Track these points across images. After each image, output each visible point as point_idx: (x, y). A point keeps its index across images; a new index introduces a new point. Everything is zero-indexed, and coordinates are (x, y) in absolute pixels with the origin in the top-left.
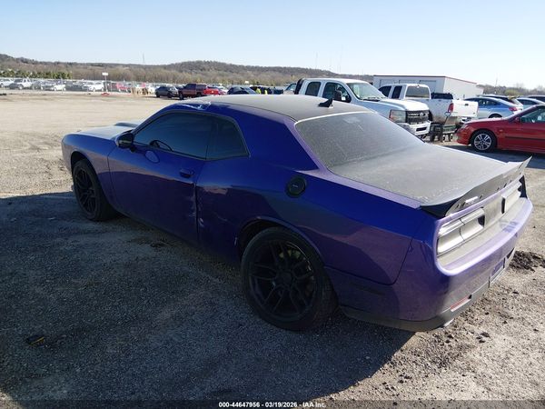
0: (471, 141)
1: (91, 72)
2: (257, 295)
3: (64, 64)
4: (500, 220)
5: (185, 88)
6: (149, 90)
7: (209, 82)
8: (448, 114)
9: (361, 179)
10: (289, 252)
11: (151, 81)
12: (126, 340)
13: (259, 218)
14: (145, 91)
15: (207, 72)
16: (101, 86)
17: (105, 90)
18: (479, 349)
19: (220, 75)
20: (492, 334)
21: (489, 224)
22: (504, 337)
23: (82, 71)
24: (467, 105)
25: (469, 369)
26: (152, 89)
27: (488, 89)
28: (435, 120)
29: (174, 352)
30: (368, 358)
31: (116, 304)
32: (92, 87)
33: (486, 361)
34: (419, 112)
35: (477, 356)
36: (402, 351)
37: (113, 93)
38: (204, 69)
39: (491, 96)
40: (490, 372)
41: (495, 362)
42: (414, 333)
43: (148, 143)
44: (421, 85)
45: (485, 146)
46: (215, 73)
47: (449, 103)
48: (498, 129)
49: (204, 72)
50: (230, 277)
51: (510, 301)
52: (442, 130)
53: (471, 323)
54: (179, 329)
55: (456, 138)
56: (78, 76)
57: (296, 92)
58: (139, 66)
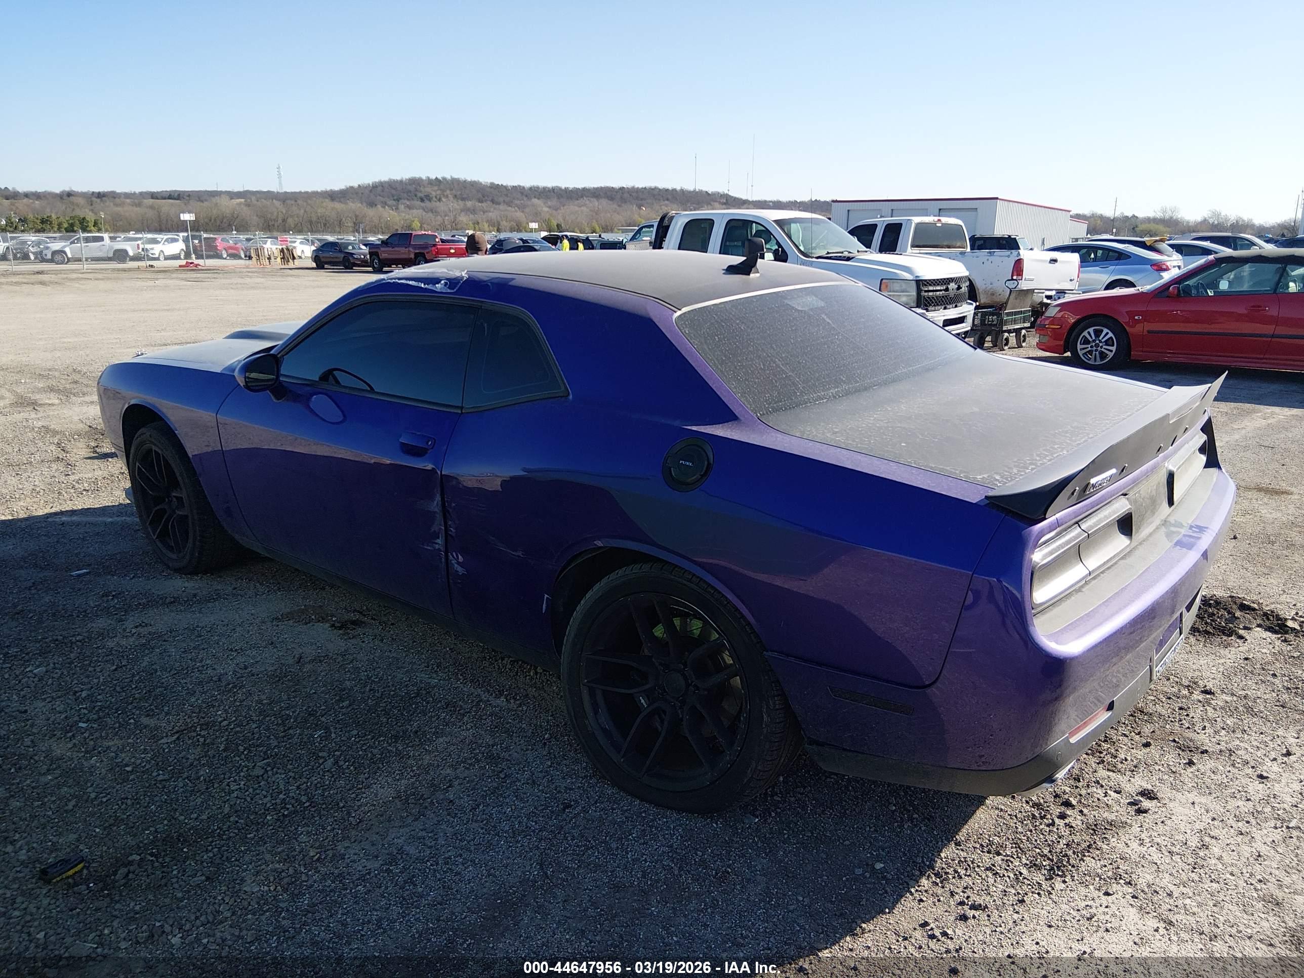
0: (1069, 344)
1: (150, 214)
2: (604, 731)
3: (83, 195)
4: (1165, 523)
5: (384, 243)
6: (297, 253)
7: (443, 228)
8: (1011, 285)
9: (841, 439)
10: (677, 622)
11: (300, 231)
12: (288, 859)
13: (599, 543)
14: (287, 255)
15: (435, 204)
16: (178, 247)
17: (188, 255)
18: (1136, 829)
19: (466, 210)
20: (1164, 792)
21: (1142, 532)
22: (1192, 797)
23: (129, 211)
24: (1054, 261)
25: (1117, 877)
26: (304, 249)
27: (1097, 224)
28: (983, 299)
29: (411, 881)
30: (879, 866)
31: (258, 772)
32: (156, 249)
33: (1156, 856)
34: (946, 281)
35: (1134, 845)
36: (958, 844)
37: (210, 263)
38: (428, 198)
39: (1105, 239)
40: (1166, 881)
41: (1176, 858)
42: (980, 801)
43: (316, 378)
44: (945, 220)
45: (1103, 356)
46: (457, 205)
47: (1013, 259)
48: (1131, 314)
49: (427, 204)
50: (532, 691)
51: (1197, 713)
52: (1002, 323)
53: (1113, 769)
54: (419, 825)
55: (1033, 339)
56: (119, 226)
57: (658, 244)
58: (269, 195)
